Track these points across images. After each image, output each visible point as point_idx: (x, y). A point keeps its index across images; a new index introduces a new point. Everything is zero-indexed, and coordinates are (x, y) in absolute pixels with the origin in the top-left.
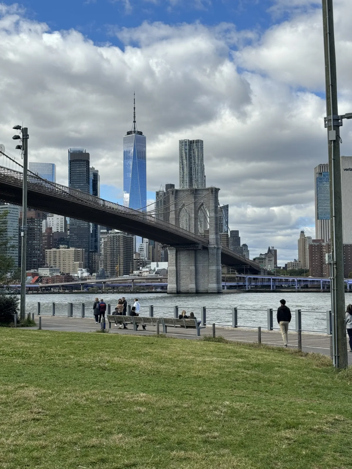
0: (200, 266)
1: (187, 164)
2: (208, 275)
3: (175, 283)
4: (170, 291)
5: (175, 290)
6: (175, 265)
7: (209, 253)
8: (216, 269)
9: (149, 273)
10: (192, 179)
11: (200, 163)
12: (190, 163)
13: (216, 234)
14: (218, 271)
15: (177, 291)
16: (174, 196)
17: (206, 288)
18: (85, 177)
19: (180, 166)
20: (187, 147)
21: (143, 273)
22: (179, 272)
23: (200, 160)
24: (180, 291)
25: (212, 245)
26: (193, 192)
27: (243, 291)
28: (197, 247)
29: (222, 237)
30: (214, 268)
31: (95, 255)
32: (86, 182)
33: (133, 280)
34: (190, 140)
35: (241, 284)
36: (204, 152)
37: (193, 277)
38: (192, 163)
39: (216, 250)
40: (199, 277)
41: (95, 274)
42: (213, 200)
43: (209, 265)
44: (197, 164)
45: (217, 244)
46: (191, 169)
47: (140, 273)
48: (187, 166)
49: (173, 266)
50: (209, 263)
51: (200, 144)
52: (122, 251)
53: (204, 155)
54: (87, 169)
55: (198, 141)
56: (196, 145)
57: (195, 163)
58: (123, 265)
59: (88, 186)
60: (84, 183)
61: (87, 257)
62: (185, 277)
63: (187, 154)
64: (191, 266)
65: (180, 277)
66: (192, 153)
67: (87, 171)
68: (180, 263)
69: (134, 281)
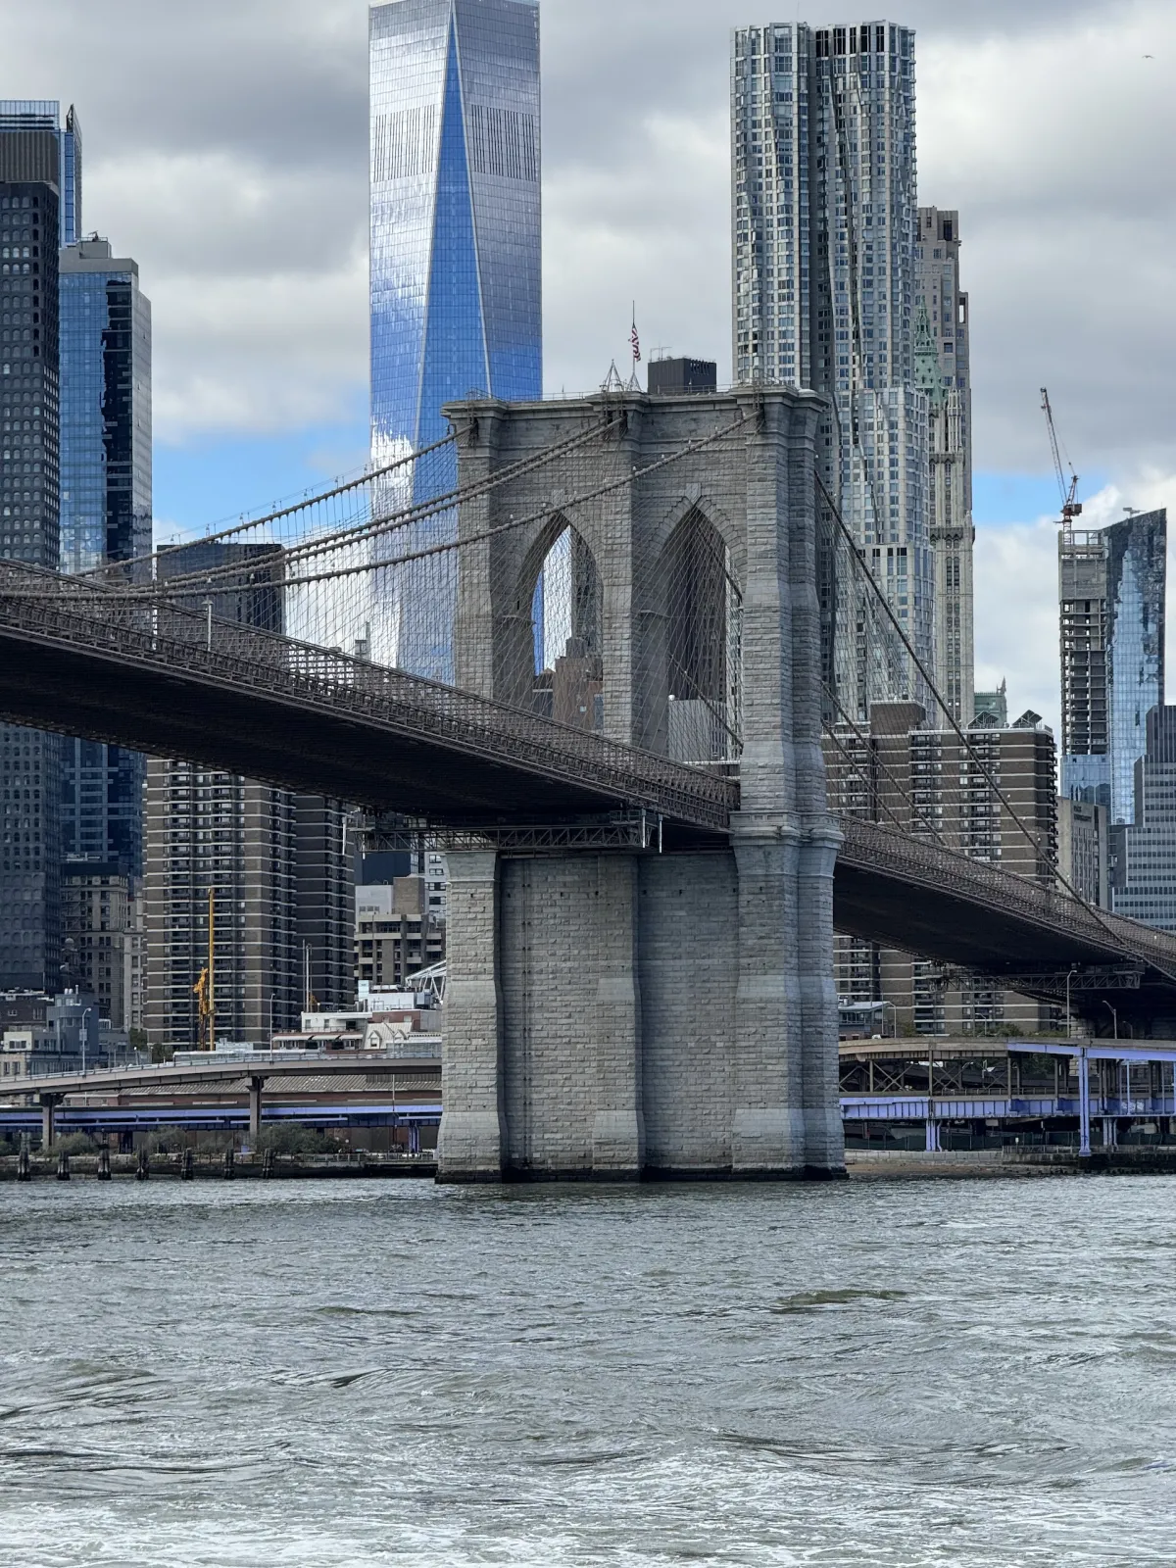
0: (675, 974)
1: (788, 208)
2: (732, 1047)
3: (492, 1100)
4: (451, 1161)
5: (486, 1155)
6: (490, 966)
7: (736, 879)
8: (793, 995)
9: (416, 1028)
10: (829, 324)
11: (886, 196)
12: (815, 198)
13: (797, 732)
14: (806, 1015)
15: (506, 1161)
16: (486, 453)
17: (720, 1135)
18: (21, 311)
19: (739, 225)
20: (793, 83)
21: (371, 1027)
22: (517, 1019)
23: (886, 178)
24: (527, 1162)
25: (758, 816)
26: (624, 424)
27: (1057, 1161)
28: (625, 831)
29: (1004, 754)
30: (773, 987)
31: (103, 895)
32: (28, 352)
33: (258, 1078)
34: (815, 26)
35: (1045, 1106)
36: (918, 117)
37: (624, 1052)
38: (830, 198)
39: (789, 854)
40: (673, 1052)
41: (25, 1036)
42: (771, 486)
43: (737, 968)
44: (867, 208)
45: (801, 808)
46: (816, 244)
47: (352, 1025)
48: (788, 222)
49: (476, 974)
50: (737, 955)
51: (886, 54)
52: (255, 863)
53: (918, 142)
54: (35, 251)
55: (869, 37)
56: (861, 65)
57: (850, 198)
58: (263, 965)
59: (45, 378)
60: (16, 354)
61: (40, 911)
62: (562, 1055)
63: (787, 135)
64: (608, 971)
65: (526, 1057)
66: (829, 126)
67: (35, 267)
68: (527, 949)
69: (269, 1086)
